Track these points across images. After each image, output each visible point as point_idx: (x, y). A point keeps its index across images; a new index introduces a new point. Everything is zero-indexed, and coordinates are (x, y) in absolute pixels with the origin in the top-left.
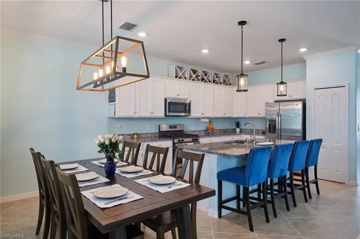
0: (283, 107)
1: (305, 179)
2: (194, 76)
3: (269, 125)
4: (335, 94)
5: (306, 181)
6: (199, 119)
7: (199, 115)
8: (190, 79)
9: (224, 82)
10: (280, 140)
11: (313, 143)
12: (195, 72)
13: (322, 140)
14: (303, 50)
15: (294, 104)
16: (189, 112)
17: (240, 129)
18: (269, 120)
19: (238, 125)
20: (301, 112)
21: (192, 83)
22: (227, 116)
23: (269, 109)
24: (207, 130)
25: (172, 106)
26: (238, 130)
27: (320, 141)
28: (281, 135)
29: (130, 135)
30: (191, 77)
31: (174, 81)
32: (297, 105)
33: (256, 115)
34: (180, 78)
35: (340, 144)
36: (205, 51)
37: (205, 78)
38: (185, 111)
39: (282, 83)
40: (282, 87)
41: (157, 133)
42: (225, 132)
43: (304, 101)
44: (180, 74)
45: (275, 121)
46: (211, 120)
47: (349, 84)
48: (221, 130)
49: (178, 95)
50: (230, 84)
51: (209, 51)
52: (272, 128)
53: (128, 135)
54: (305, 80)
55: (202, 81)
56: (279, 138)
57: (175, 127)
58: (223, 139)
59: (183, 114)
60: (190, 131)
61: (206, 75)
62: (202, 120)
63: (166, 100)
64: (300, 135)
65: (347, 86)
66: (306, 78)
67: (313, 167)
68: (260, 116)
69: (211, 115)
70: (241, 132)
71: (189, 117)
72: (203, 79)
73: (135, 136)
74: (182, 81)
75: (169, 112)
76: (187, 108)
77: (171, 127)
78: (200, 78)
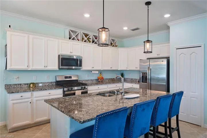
0: (152, 63)
1: (168, 125)
2: (86, 39)
3: (142, 76)
4: (193, 52)
5: (168, 127)
6: (91, 71)
7: (90, 68)
8: (82, 41)
9: (111, 44)
10: (150, 90)
11: (175, 96)
12: (86, 35)
13: (183, 92)
14: (167, 16)
15: (161, 61)
16: (81, 65)
17: (124, 78)
18: (142, 73)
19: (122, 75)
20: (166, 67)
21: (83, 44)
22: (113, 68)
23: (142, 64)
24: (98, 79)
25: (64, 61)
26: (122, 79)
27: (181, 94)
28: (151, 84)
29: (27, 84)
30: (83, 39)
31: (67, 42)
32: (163, 61)
33: (134, 69)
34: (73, 39)
35: (197, 94)
36: (87, 16)
37: (96, 40)
38: (77, 65)
39: (148, 41)
40: (148, 45)
41: (54, 82)
42: (113, 81)
43: (168, 58)
44: (73, 36)
45: (147, 73)
46: (101, 72)
47: (204, 44)
48: (109, 79)
49: (70, 52)
50: (116, 46)
51: (91, 16)
52: (144, 78)
53: (25, 84)
54: (169, 43)
55: (93, 43)
56: (149, 88)
57: (70, 77)
58: (109, 86)
59: (74, 67)
60: (84, 80)
61: (96, 38)
62: (93, 72)
63: (59, 56)
64: (165, 84)
65: (203, 46)
66: (169, 41)
67: (175, 117)
68: (137, 69)
69: (100, 68)
70: (125, 80)
71: (81, 70)
72: (93, 42)
73: (31, 86)
74: (75, 42)
75: (61, 66)
76: (79, 63)
77: (66, 77)
78: (91, 40)
